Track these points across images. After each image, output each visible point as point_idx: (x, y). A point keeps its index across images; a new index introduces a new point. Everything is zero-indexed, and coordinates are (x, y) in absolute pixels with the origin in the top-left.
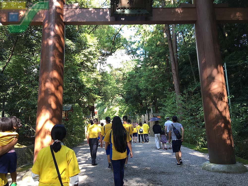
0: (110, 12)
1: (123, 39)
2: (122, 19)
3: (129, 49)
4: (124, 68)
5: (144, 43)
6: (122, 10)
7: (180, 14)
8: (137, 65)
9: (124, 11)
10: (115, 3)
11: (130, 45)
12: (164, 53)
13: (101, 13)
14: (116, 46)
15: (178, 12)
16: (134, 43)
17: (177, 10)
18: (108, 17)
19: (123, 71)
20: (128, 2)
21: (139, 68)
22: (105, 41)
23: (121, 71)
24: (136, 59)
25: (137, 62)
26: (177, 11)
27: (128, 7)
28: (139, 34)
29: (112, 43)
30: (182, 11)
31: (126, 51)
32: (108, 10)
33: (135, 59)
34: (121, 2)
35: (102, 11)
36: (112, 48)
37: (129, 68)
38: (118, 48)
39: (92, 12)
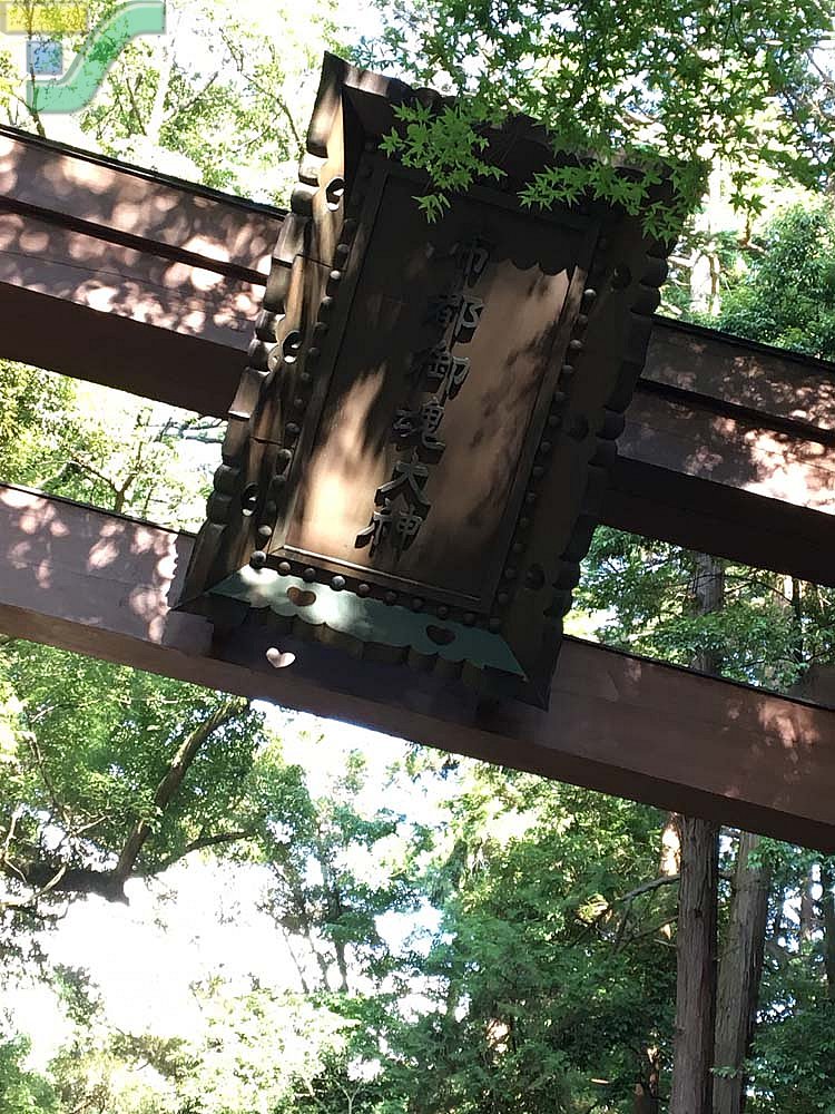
0: (187, 570)
1: (274, 774)
2: (273, 652)
3: (313, 876)
4: (211, 1058)
5: (465, 856)
6: (294, 582)
7: (794, 757)
8: (347, 1056)
9: (306, 598)
10: (247, 512)
11: (332, 839)
12: (629, 1026)
13: (101, 556)
14: (185, 822)
15: (775, 733)
16: (376, 832)
17: (769, 712)
18: (154, 603)
19: (190, 1088)
20: (364, 531)
21: (359, 1098)
22: (96, 744)
23: (169, 1070)
24: (350, 996)
25: (351, 1023)
26: (774, 719)
27: (348, 573)
28: (439, 769)
29: (152, 782)
30: (809, 736)
31: (275, 884)
32: (172, 549)
33: (344, 989)
34: (301, 517)
35: (115, 537)
36: (147, 830)
37: (261, 1067)
38: (202, 842)
39: (28, 524)
